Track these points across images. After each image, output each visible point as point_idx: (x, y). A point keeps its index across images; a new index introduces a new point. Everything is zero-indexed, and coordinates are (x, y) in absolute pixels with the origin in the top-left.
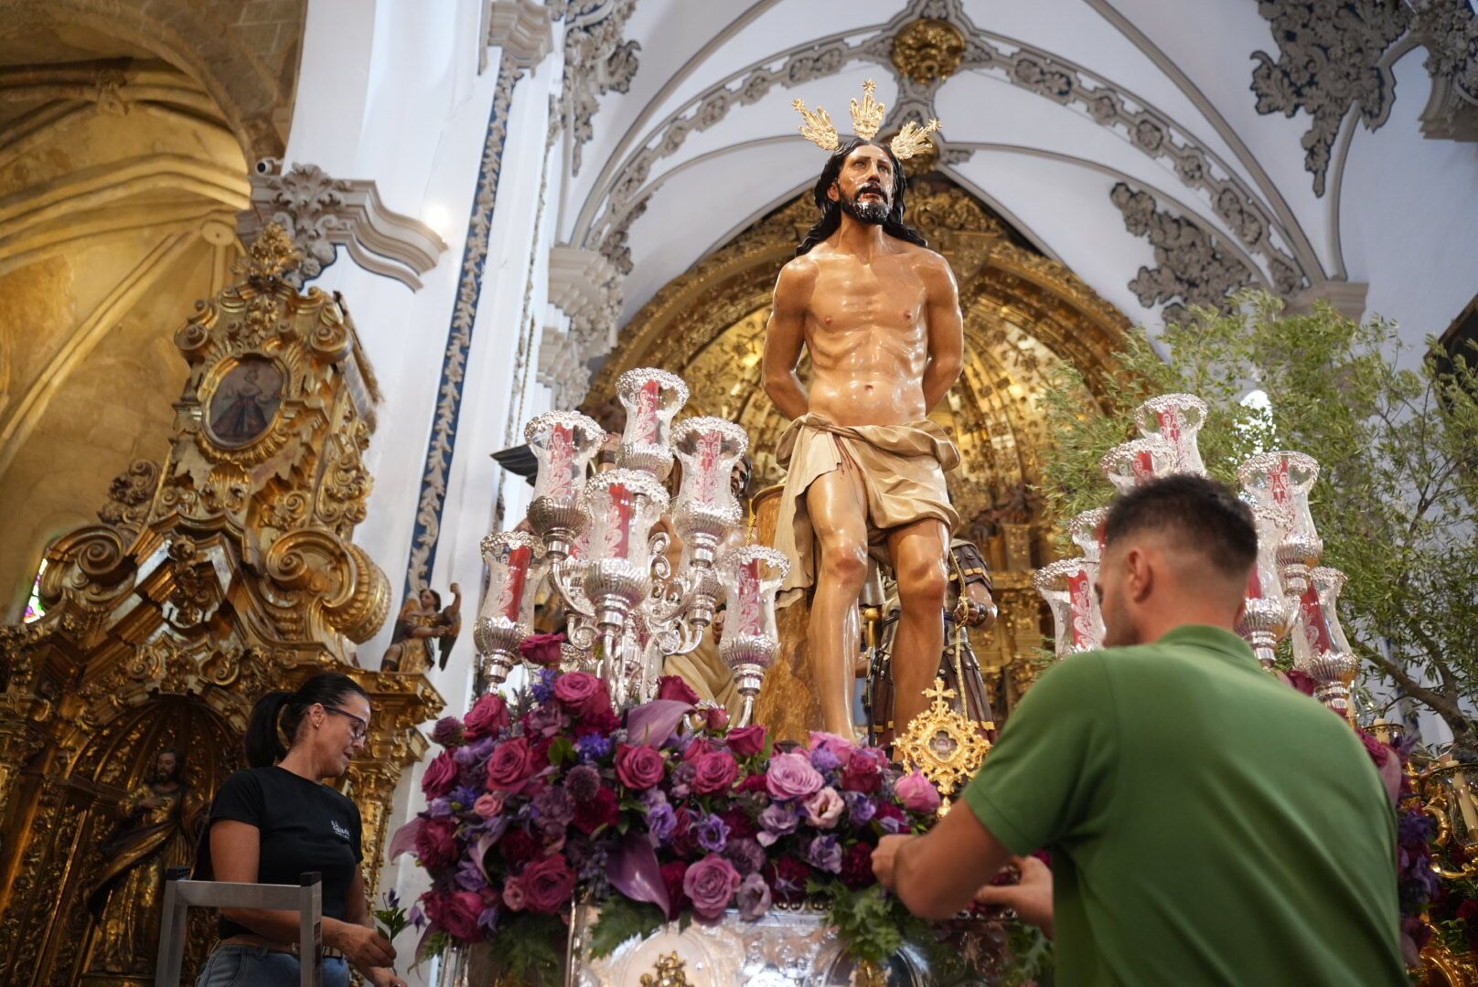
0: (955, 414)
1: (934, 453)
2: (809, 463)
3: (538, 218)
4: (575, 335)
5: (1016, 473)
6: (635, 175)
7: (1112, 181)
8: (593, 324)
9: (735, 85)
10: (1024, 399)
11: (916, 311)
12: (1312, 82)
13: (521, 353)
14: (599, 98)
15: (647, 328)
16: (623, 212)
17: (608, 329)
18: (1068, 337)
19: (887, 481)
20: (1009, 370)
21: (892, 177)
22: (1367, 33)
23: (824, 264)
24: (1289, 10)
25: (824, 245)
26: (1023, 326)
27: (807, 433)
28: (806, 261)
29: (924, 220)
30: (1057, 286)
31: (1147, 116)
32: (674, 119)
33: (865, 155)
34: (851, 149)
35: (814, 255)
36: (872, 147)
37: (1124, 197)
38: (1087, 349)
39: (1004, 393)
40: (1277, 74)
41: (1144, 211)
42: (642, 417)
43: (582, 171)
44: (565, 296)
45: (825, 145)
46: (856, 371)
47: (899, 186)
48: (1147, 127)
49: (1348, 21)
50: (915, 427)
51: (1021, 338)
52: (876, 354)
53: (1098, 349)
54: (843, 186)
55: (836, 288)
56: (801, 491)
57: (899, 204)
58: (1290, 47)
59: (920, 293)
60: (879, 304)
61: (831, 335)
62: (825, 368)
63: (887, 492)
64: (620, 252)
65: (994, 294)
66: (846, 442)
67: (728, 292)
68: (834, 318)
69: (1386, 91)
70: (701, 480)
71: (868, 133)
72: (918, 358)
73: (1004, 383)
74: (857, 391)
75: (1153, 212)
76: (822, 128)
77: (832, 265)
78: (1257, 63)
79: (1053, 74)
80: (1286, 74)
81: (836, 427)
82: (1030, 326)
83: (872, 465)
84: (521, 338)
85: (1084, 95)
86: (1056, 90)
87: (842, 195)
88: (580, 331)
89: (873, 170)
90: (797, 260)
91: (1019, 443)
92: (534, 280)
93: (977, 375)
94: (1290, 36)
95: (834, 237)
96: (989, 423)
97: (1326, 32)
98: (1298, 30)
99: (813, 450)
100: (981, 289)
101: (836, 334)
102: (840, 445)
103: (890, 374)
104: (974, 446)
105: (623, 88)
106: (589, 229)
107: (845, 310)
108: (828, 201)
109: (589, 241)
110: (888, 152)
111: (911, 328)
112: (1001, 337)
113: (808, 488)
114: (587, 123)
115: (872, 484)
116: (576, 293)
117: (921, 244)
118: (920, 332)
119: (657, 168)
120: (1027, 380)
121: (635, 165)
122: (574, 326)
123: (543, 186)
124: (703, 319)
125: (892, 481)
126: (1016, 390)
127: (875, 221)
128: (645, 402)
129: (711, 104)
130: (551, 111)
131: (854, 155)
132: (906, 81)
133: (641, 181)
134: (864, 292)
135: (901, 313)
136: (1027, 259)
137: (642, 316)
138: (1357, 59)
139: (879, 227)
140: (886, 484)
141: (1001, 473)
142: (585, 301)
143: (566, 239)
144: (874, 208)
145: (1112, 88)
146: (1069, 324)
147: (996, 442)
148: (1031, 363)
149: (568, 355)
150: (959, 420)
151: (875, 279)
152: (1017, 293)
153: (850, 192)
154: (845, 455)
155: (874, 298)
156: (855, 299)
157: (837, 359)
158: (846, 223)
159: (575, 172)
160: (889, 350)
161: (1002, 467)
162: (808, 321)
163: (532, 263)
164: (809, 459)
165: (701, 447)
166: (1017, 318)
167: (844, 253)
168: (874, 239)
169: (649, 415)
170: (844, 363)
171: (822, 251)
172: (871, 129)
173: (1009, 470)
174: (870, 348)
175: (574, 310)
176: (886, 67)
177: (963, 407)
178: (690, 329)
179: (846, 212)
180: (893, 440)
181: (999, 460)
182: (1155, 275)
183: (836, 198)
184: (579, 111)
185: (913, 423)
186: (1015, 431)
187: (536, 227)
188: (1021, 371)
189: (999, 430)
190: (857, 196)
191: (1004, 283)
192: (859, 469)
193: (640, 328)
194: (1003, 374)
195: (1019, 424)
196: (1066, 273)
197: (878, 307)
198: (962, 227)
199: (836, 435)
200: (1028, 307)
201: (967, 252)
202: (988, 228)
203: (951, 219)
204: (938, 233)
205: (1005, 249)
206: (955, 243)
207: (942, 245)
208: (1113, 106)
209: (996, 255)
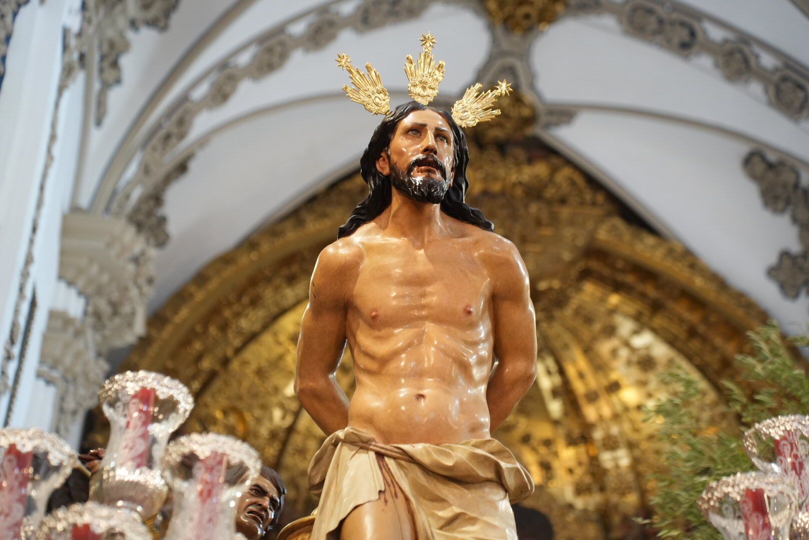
0: (556, 423)
1: (499, 480)
2: (345, 490)
3: (44, 176)
4: (90, 320)
5: (632, 499)
6: (175, 130)
7: (744, 149)
8: (115, 307)
9: (298, 29)
10: (639, 407)
11: (479, 305)
13: (12, 341)
14: (131, 35)
15: (184, 312)
16: (159, 173)
17: (133, 314)
18: (692, 332)
19: (441, 514)
20: (620, 371)
21: (452, 148)
23: (370, 248)
25: (371, 225)
26: (637, 318)
27: (344, 451)
28: (349, 244)
29: (518, 192)
30: (679, 272)
31: (788, 73)
32: (223, 65)
33: (420, 121)
34: (404, 114)
35: (359, 237)
36: (429, 112)
37: (760, 168)
38: (715, 349)
39: (614, 398)
41: (785, 186)
42: (131, 433)
43: (108, 121)
44: (80, 271)
45: (375, 108)
46: (405, 376)
47: (461, 159)
48: (787, 85)
50: (476, 446)
51: (636, 332)
52: (430, 356)
53: (729, 348)
54: (394, 158)
55: (384, 277)
56: (333, 526)
57: (460, 179)
59: (484, 284)
60: (435, 296)
61: (377, 333)
62: (369, 372)
63: (441, 528)
64: (153, 221)
65: (601, 280)
66: (391, 463)
67: (285, 272)
68: (381, 312)
70: (196, 516)
71: (424, 96)
72: (481, 362)
73: (614, 387)
74: (406, 401)
75: (796, 186)
76: (371, 88)
77: (382, 250)
79: (672, 23)
81: (380, 445)
82: (645, 319)
83: (422, 492)
84: (14, 325)
85: (710, 48)
86: (676, 41)
87: (393, 168)
88: (98, 315)
89: (430, 140)
90: (340, 243)
91: (636, 462)
92: (37, 252)
93: (581, 376)
95: (384, 216)
96: (598, 435)
99: (351, 472)
100: (586, 275)
101: (383, 332)
102: (383, 467)
103: (446, 381)
104: (580, 464)
105: (162, 24)
106: (114, 193)
107: (394, 303)
108: (376, 174)
109: (114, 206)
110: (448, 118)
111: (473, 325)
112: (610, 331)
113: (342, 522)
114: (115, 65)
115: (422, 518)
116: (94, 269)
117: (487, 227)
118: (483, 330)
119: (202, 123)
120: (642, 384)
121: (175, 118)
122: (90, 309)
123: (53, 138)
124: (255, 302)
125: (446, 513)
126: (630, 395)
127: (430, 198)
128: (136, 414)
129: (270, 50)
130: (65, 47)
131: (409, 121)
132: (499, 30)
133: (182, 136)
134: (417, 282)
135: (461, 307)
136: (640, 239)
137: (180, 297)
139: (437, 207)
140: (440, 518)
141: (614, 498)
142: (105, 278)
143: (84, 201)
144: (429, 184)
145: (745, 39)
146: (693, 317)
147: (606, 458)
148: (646, 363)
149: (80, 345)
150: (561, 431)
151: (429, 267)
152: (630, 279)
153: (402, 165)
154: (390, 480)
155: (429, 289)
156: (406, 290)
157: (384, 361)
158: (397, 201)
159: (99, 123)
160: (445, 353)
161: (615, 490)
162: (350, 316)
163: (34, 230)
164: (346, 483)
165: (199, 472)
166: (631, 307)
167: (394, 235)
168: (430, 220)
169: (140, 431)
170: (392, 367)
171: (369, 232)
172: (429, 92)
173: (623, 494)
174: (423, 349)
175: (90, 290)
176: (477, 12)
177: (566, 414)
178: (238, 315)
179: (398, 188)
180: (449, 463)
181: (611, 481)
182: (800, 261)
183: (386, 171)
184: (105, 48)
185: (474, 441)
186: (631, 446)
187: (42, 188)
188: (635, 373)
189: (611, 444)
190: (410, 169)
191: (613, 267)
192: (407, 499)
193: (176, 311)
194: (614, 376)
195: (634, 437)
196: (688, 257)
197: (434, 300)
198: (563, 201)
199: (380, 456)
200: (643, 296)
201: (568, 232)
202: (594, 204)
203: (550, 192)
204: (534, 208)
205: (614, 229)
206: (554, 220)
207: (539, 223)
208: (746, 61)
209: (603, 235)
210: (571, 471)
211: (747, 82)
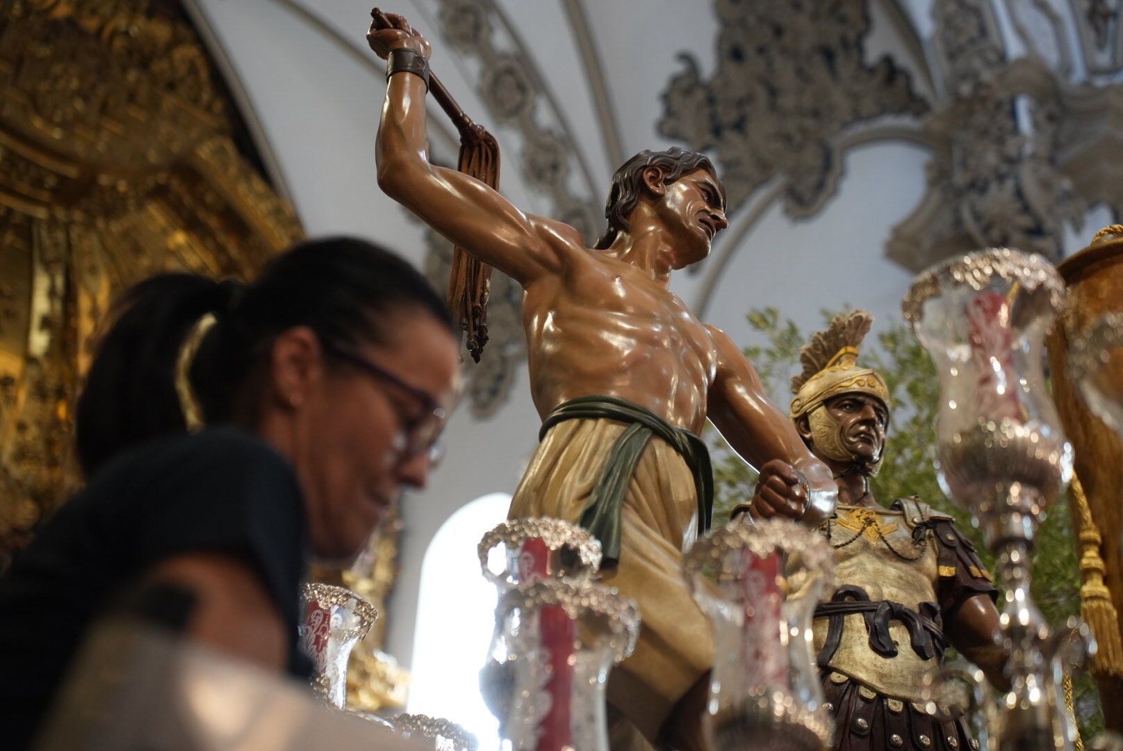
0: (29, 360)
12: (739, 126)
22: (838, 97)
24: (752, 20)
29: (119, 43)
31: (516, 65)
40: (700, 95)
48: (509, 80)
49: (819, 70)
58: (732, 69)
69: (830, 181)
78: (679, 68)
80: (711, 100)
94: (737, 55)
97: (785, 73)
98: (750, 51)
100: (160, 193)
136: (248, 181)
138: (809, 123)
150: (33, 372)
152: (213, 222)
177: (49, 354)
191: (199, 198)
198: (171, 86)
200: (220, 249)
201: (165, 128)
202: (209, 108)
203: (160, 66)
204: (132, 76)
205: (220, 151)
206: (153, 106)
207: (132, 98)
208: (477, 27)
209: (205, 152)
210: (21, 427)
211: (466, 52)
